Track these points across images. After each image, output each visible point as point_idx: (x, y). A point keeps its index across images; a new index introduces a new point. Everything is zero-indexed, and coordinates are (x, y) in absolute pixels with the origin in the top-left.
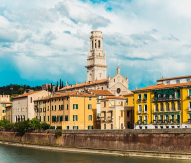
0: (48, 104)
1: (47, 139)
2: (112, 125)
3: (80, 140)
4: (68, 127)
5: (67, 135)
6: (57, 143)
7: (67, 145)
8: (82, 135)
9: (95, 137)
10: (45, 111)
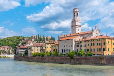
0: (88, 43)
5: (108, 58)
6: (101, 62)
10: (85, 46)
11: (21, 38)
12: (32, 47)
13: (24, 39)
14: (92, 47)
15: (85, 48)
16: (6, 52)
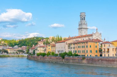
0: (76, 45)
1: (77, 60)
2: (109, 55)
3: (96, 61)
4: (88, 55)
5: (88, 59)
6: (83, 62)
7: (88, 63)
8: (97, 59)
9: (104, 60)
10: (74, 48)
11: (40, 39)
12: (38, 48)
13: (43, 40)
14: (79, 49)
15: (74, 49)
16: (24, 52)
